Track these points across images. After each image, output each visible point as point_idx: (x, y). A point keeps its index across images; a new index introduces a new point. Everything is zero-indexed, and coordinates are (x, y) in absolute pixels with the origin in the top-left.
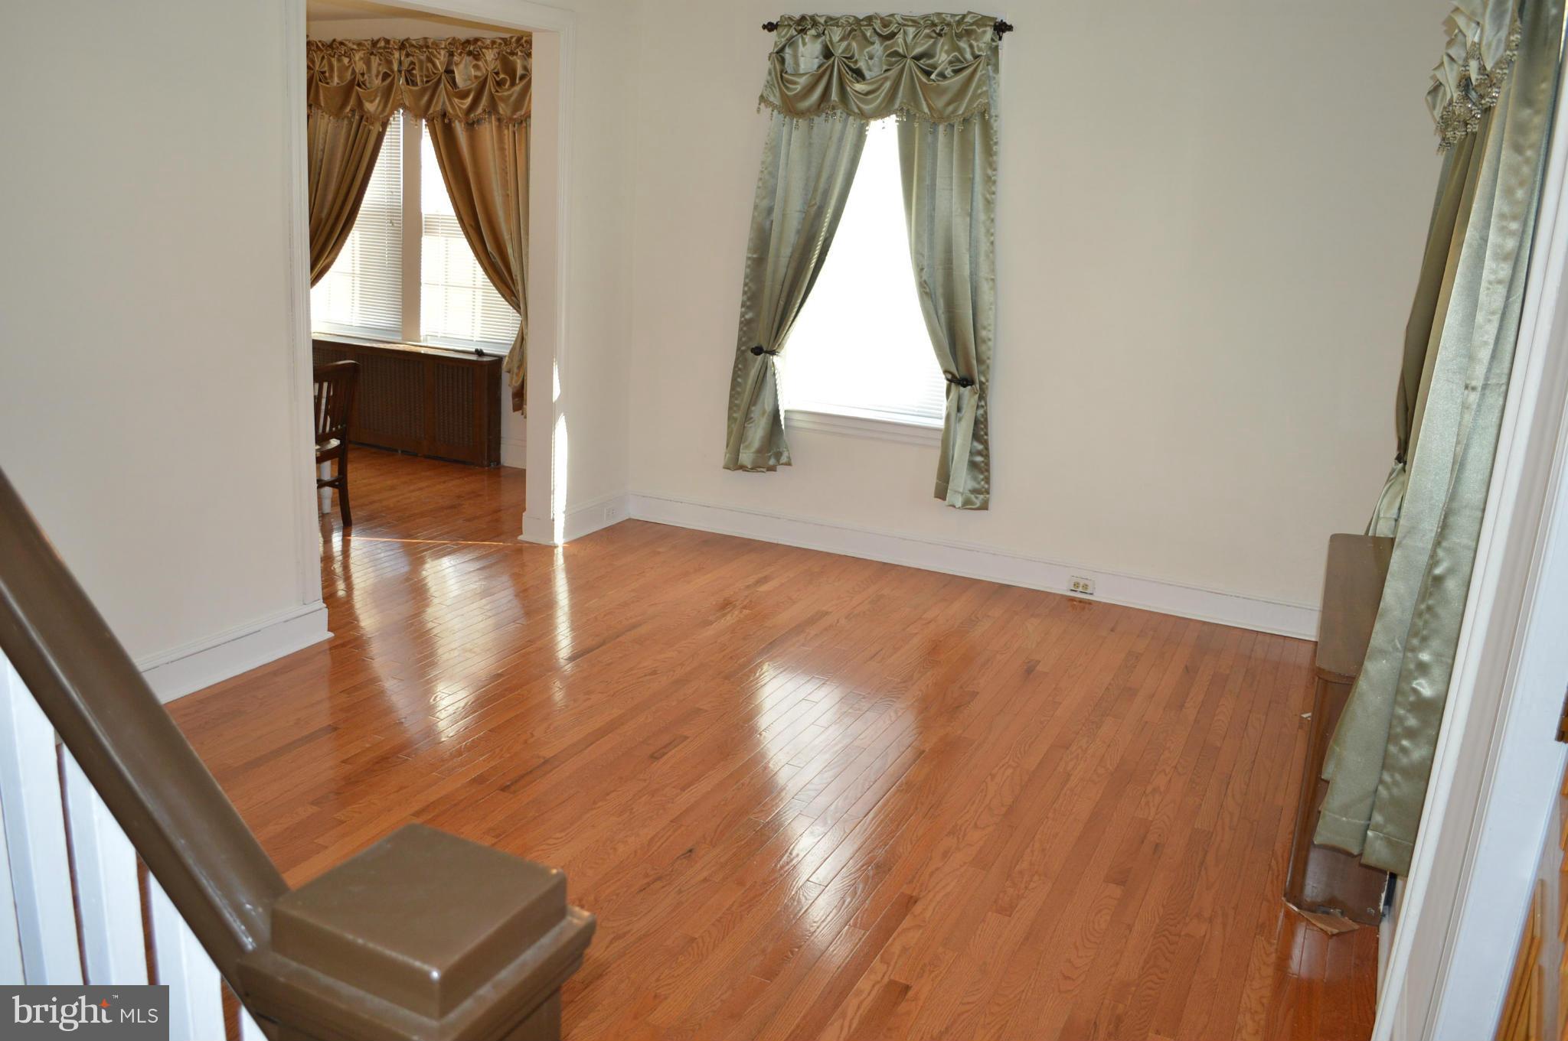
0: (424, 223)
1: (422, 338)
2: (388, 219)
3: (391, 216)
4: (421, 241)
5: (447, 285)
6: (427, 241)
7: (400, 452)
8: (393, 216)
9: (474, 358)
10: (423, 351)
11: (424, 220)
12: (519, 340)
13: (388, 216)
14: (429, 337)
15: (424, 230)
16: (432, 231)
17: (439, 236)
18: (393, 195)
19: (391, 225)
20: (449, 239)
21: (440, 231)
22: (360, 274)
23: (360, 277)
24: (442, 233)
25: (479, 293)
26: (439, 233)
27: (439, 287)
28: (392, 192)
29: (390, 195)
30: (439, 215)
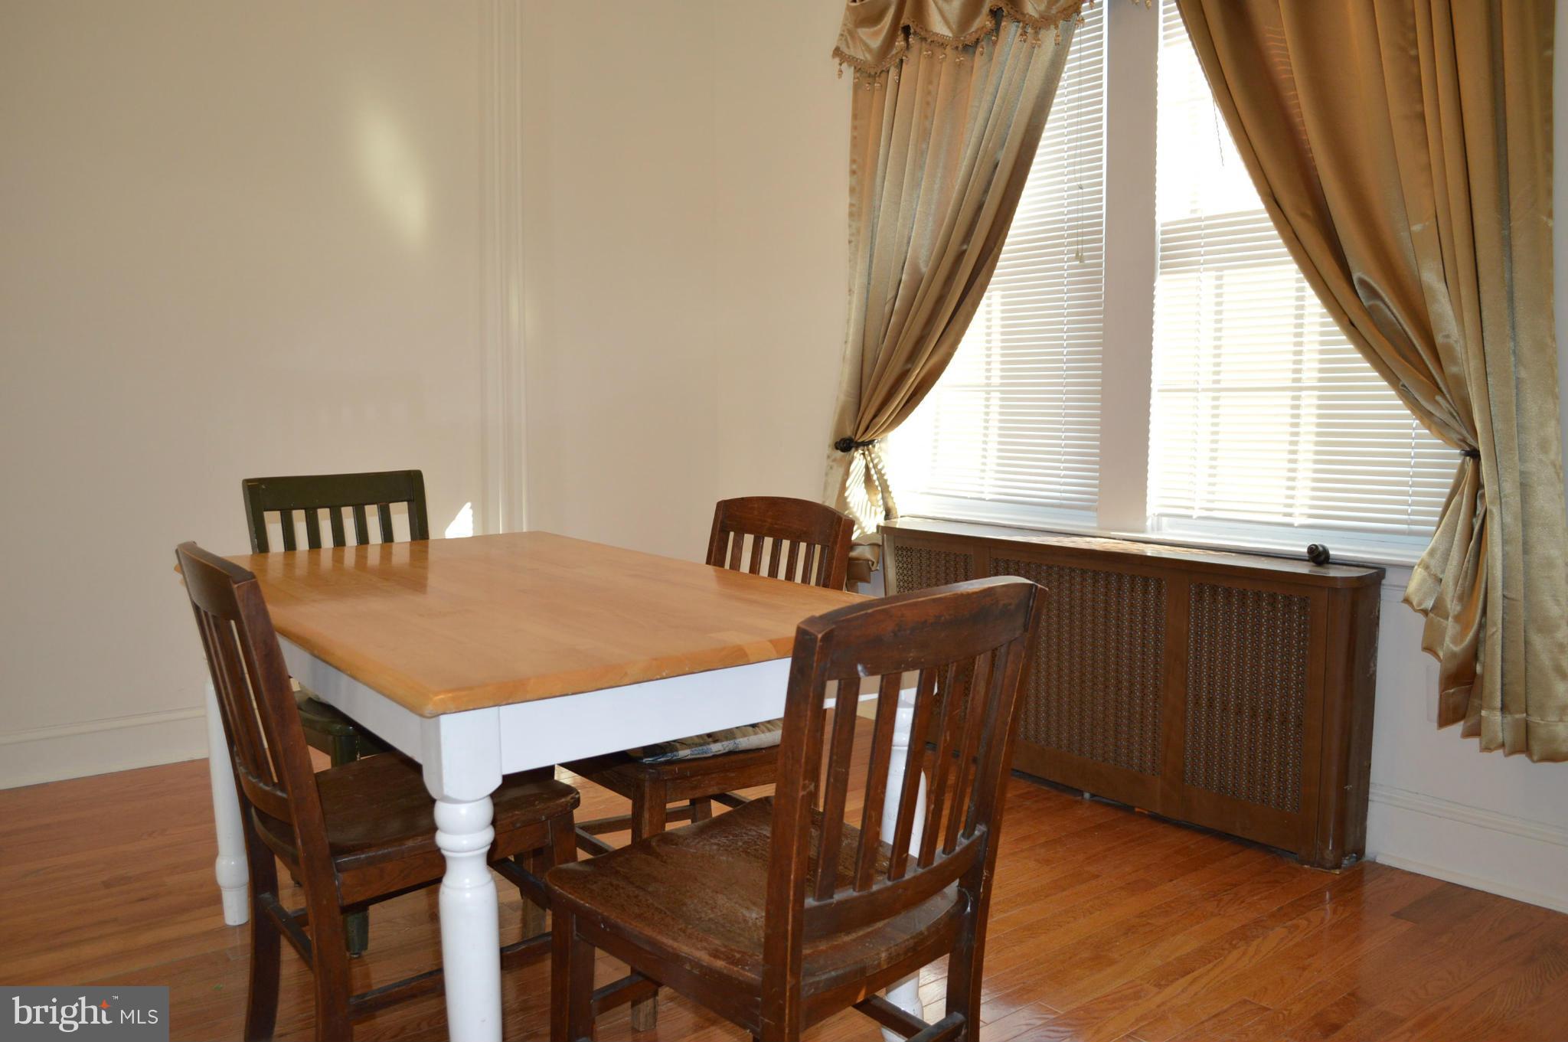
0: (1159, 246)
1: (1149, 523)
2: (1070, 252)
3: (1078, 243)
4: (1153, 289)
5: (1218, 390)
6: (1165, 287)
7: (1087, 795)
8: (1083, 242)
9: (1303, 569)
10: (1150, 551)
11: (1159, 237)
12: (1466, 489)
13: (1070, 244)
14: (1165, 520)
15: (1159, 263)
16: (1179, 263)
17: (1198, 270)
18: (1083, 195)
19: (1078, 263)
20: (1226, 272)
21: (1202, 259)
22: (1002, 385)
23: (1002, 392)
24: (1206, 262)
25: (1309, 399)
26: (1197, 263)
27: (1195, 394)
28: (1081, 188)
29: (1077, 195)
30: (1199, 220)
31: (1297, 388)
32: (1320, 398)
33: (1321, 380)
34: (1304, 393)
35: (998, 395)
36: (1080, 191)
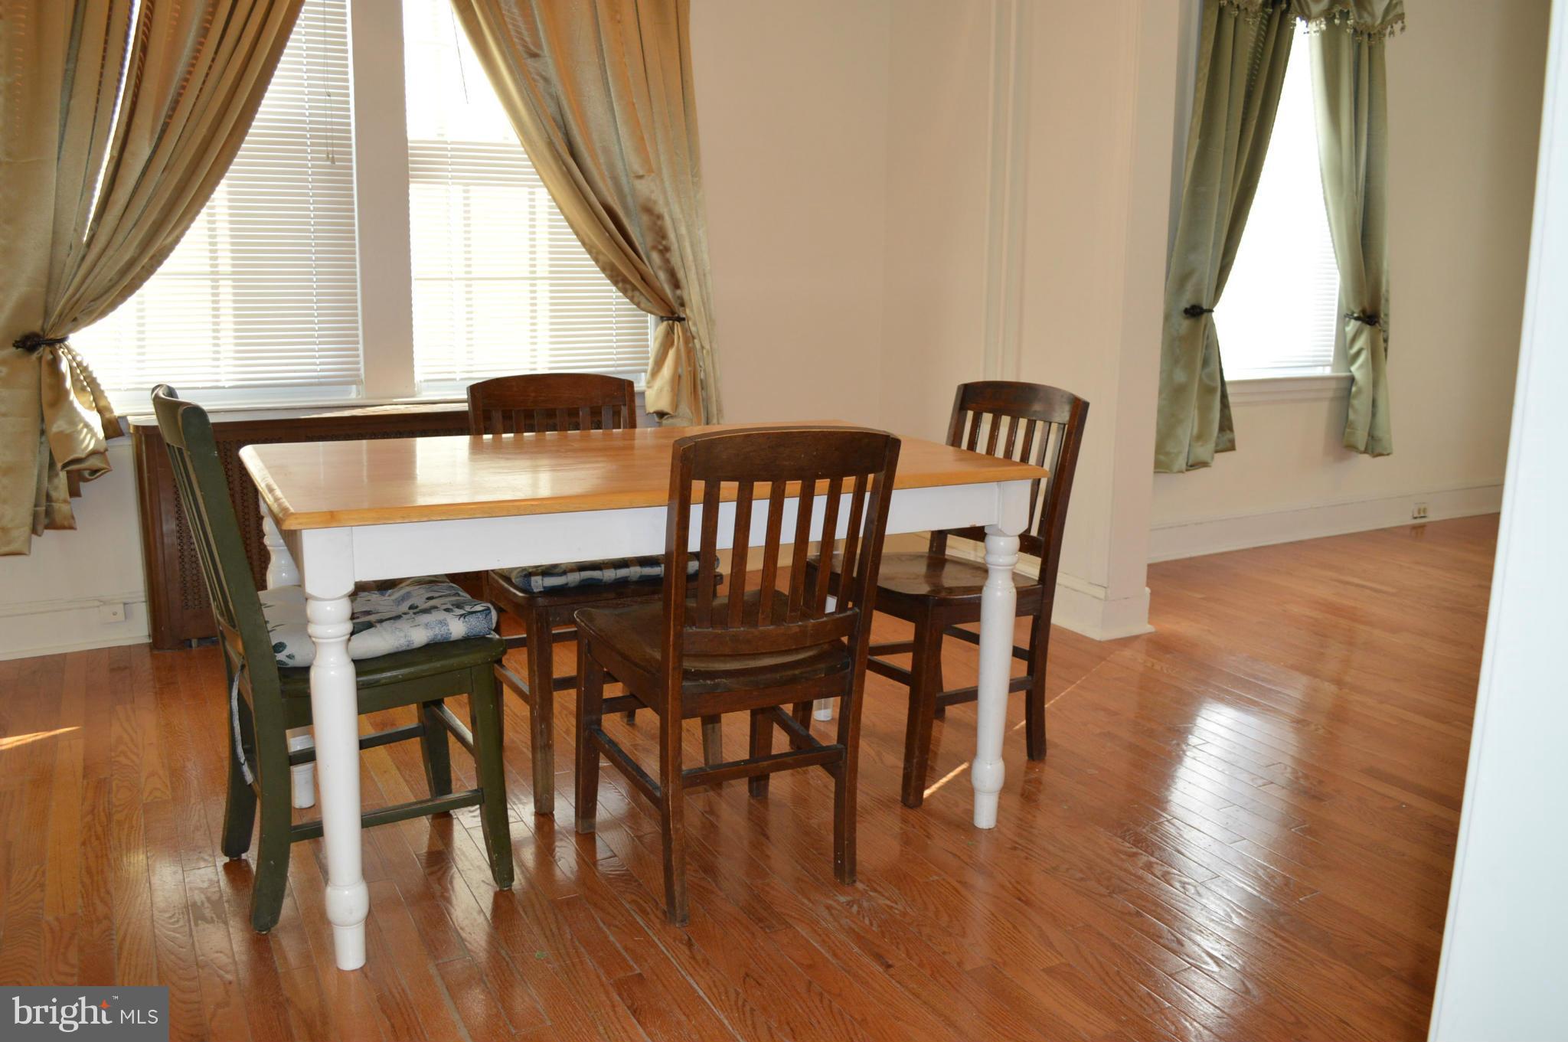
0: (411, 158)
2: (315, 152)
4: (407, 194)
5: (469, 279)
8: (332, 145)
13: (315, 145)
14: (432, 384)
15: (412, 173)
16: (428, 175)
17: (447, 183)
18: (331, 102)
19: (329, 163)
20: (470, 188)
21: (449, 174)
22: (234, 273)
23: (234, 280)
24: (452, 178)
25: (543, 288)
26: (447, 177)
27: (450, 282)
28: (329, 96)
29: (325, 101)
30: (446, 143)
31: (533, 278)
32: (552, 285)
33: (551, 272)
34: (538, 282)
35: (230, 283)
36: (328, 98)
